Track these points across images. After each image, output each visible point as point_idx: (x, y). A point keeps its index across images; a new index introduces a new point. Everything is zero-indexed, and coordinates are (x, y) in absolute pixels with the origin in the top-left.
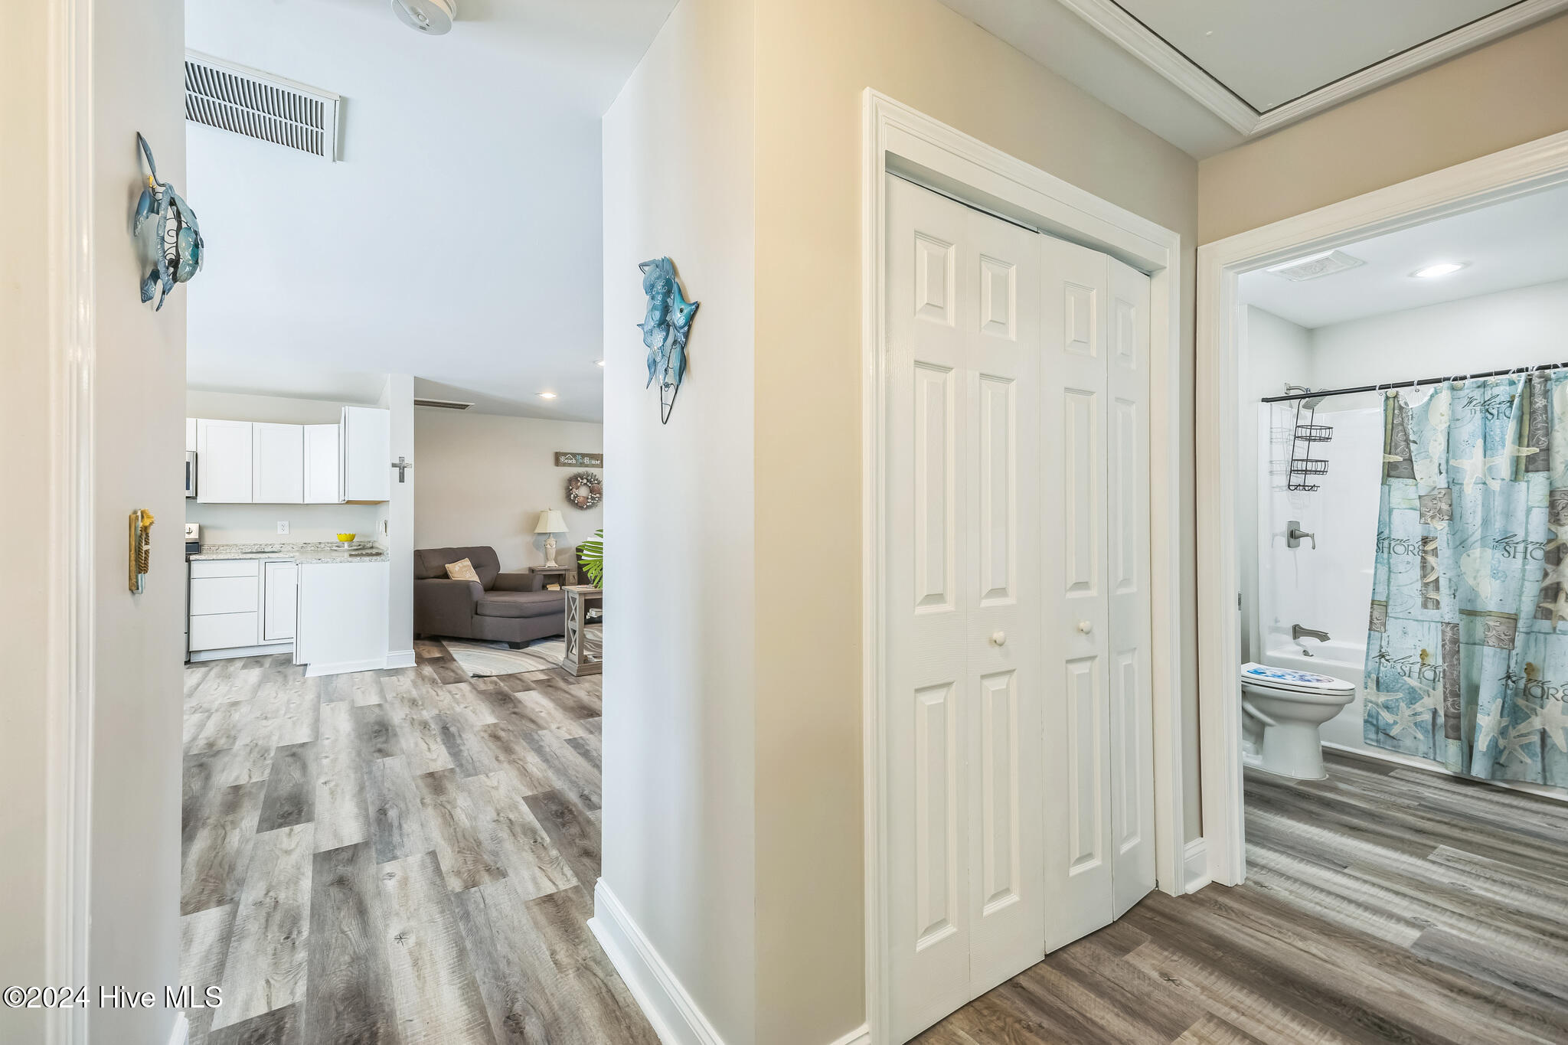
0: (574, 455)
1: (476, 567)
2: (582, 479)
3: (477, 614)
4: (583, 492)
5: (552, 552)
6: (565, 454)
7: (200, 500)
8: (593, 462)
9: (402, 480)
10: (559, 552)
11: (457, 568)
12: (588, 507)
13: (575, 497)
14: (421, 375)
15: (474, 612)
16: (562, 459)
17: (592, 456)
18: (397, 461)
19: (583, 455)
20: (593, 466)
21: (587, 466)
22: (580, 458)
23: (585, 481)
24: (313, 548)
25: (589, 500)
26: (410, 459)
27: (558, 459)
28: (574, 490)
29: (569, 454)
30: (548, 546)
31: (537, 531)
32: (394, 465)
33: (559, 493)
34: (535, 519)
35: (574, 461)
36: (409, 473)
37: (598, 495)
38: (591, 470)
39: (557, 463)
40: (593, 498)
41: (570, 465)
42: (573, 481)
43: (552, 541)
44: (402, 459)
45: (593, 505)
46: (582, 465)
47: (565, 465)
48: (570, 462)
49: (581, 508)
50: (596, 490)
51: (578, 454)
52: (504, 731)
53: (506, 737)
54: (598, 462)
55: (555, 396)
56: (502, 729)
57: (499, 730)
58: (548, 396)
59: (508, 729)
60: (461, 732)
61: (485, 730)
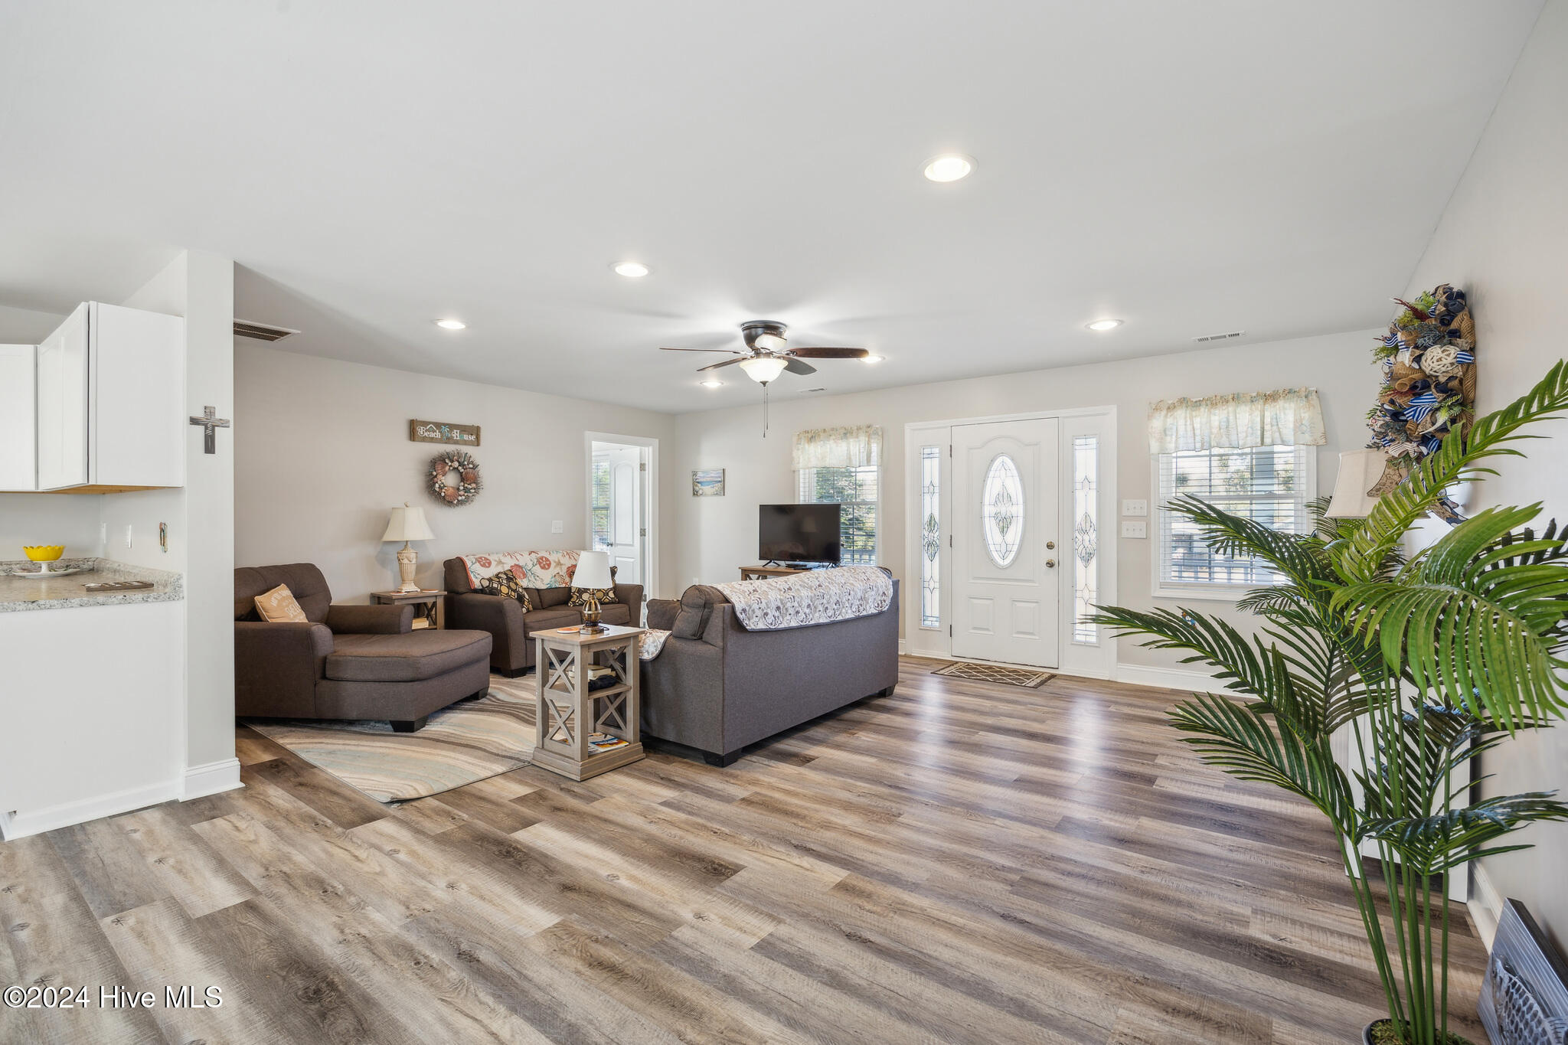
0: (438, 425)
1: (299, 596)
2: (452, 461)
3: (324, 677)
4: (450, 480)
5: (411, 569)
6: (425, 424)
8: (466, 437)
9: (210, 447)
10: (420, 568)
11: (274, 603)
12: (460, 503)
13: (440, 487)
15: (318, 675)
16: (421, 431)
17: (464, 429)
18: (199, 414)
19: (452, 427)
20: (466, 443)
21: (456, 442)
22: (446, 430)
23: (456, 464)
25: (462, 493)
26: (225, 410)
27: (413, 430)
28: (440, 477)
29: (430, 423)
30: (405, 561)
31: (387, 537)
32: (194, 421)
33: (411, 479)
34: (383, 521)
35: (438, 435)
36: (224, 438)
37: (474, 485)
38: (465, 449)
39: (413, 435)
40: (466, 490)
41: (432, 440)
42: (437, 464)
43: (411, 554)
44: (209, 411)
45: (467, 500)
46: (449, 440)
47: (424, 439)
48: (432, 435)
49: (450, 503)
50: (469, 477)
51: (445, 425)
52: (605, 945)
53: (627, 963)
54: (473, 438)
55: (463, 326)
56: (597, 941)
57: (593, 945)
58: (452, 325)
59: (607, 937)
60: (518, 967)
61: (564, 952)
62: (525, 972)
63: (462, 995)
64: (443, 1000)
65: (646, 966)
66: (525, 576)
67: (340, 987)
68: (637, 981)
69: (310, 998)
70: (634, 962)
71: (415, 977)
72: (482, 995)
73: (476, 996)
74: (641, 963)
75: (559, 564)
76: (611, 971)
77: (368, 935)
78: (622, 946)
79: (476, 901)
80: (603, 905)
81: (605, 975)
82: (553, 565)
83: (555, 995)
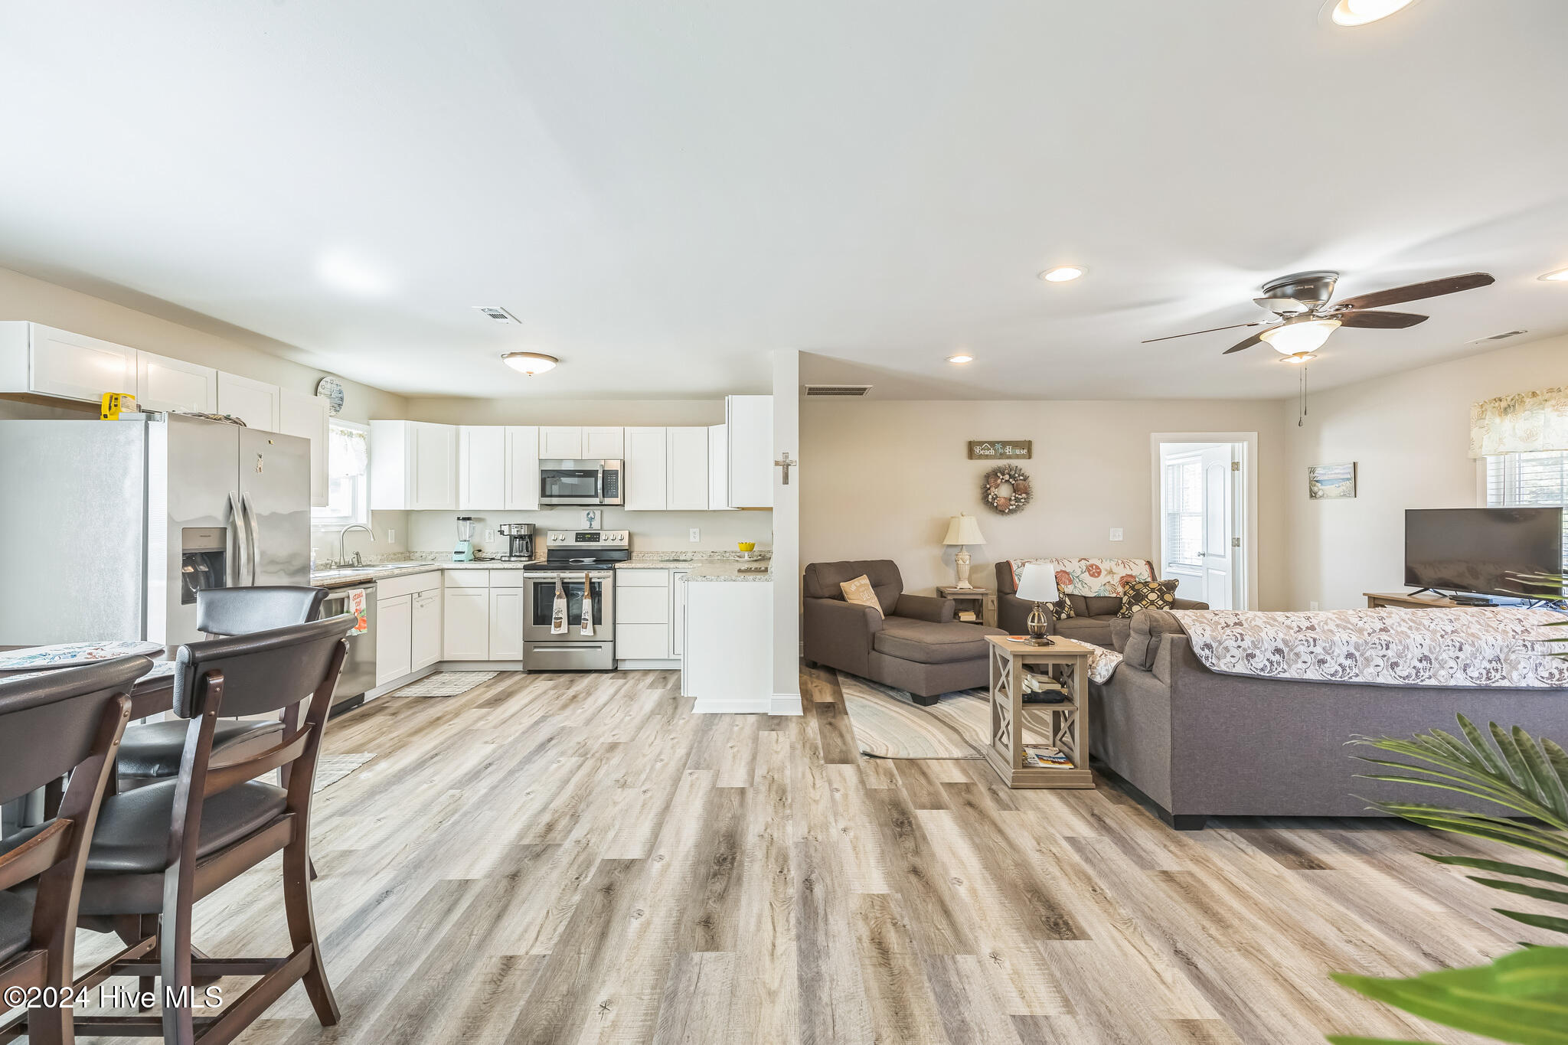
0: (992, 444)
1: (875, 585)
2: (1003, 475)
3: (874, 649)
4: (1004, 491)
5: (965, 570)
6: (980, 443)
7: (627, 508)
8: (1018, 452)
9: (786, 481)
10: (974, 569)
11: (853, 588)
12: (1011, 512)
13: (994, 499)
14: (806, 348)
15: (870, 647)
16: (977, 450)
17: (1016, 444)
18: (780, 459)
19: (1004, 444)
20: (1018, 457)
21: (1009, 457)
22: (999, 447)
23: (1007, 477)
24: (719, 557)
25: (1013, 503)
26: (794, 456)
27: (972, 450)
28: (993, 489)
29: (986, 442)
30: (961, 562)
31: (947, 542)
32: (777, 463)
33: (971, 492)
34: (944, 528)
35: (992, 452)
36: (794, 472)
37: (1024, 495)
38: (1014, 463)
39: (971, 454)
40: (1017, 500)
41: (987, 457)
42: (991, 478)
43: (965, 555)
44: (786, 455)
45: (1018, 509)
46: (1003, 456)
47: (980, 457)
48: (987, 453)
49: (1002, 512)
50: (1022, 489)
51: (998, 442)
52: (897, 931)
53: (898, 956)
54: (1025, 452)
55: (971, 359)
56: (895, 924)
57: (890, 926)
58: (962, 360)
59: (904, 926)
60: (828, 910)
61: (866, 918)
62: (829, 916)
63: (782, 908)
64: (771, 904)
65: (910, 968)
66: (1071, 582)
67: (735, 864)
68: (892, 975)
69: (719, 861)
70: (904, 959)
71: (772, 880)
72: (792, 915)
73: (789, 913)
74: (908, 964)
75: (1111, 572)
76: (882, 953)
77: (775, 839)
78: (908, 940)
79: (849, 849)
80: (928, 900)
81: (874, 954)
82: (1104, 573)
83: (830, 945)
